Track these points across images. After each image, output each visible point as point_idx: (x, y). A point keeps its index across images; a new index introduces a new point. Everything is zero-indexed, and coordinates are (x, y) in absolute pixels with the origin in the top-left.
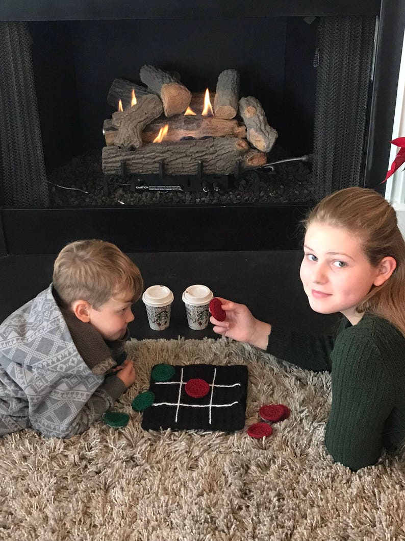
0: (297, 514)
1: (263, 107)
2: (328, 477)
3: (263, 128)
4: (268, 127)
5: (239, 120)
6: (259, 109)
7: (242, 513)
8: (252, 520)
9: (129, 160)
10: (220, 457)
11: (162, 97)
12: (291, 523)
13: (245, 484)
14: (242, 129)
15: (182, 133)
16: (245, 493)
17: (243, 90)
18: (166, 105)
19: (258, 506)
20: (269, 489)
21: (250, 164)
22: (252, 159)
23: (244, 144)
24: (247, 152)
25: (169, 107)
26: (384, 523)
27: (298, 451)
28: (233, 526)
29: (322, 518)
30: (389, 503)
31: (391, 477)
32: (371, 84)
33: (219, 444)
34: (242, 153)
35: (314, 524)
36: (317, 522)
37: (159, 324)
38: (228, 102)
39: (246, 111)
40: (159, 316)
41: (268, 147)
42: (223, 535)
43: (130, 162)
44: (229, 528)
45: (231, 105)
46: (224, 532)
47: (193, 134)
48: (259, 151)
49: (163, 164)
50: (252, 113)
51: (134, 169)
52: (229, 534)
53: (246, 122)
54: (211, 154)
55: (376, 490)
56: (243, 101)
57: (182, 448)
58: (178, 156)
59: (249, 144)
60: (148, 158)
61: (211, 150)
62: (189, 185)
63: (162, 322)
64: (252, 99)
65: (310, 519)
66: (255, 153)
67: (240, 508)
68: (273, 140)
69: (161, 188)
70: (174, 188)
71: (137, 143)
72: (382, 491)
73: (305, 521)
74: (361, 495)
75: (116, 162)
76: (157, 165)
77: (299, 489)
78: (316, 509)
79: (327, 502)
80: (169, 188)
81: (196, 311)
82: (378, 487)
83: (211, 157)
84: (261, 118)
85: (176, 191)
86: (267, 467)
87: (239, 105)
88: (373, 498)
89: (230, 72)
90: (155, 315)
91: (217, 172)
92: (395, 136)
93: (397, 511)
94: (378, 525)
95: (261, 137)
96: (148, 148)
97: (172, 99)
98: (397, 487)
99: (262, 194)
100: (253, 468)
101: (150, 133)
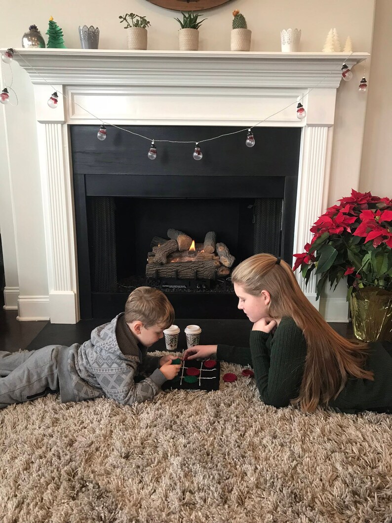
0: (247, 424)
1: (228, 247)
2: (264, 409)
3: (228, 255)
4: (230, 255)
5: (216, 253)
6: (226, 247)
7: (216, 424)
8: (222, 427)
9: (160, 270)
10: (203, 401)
11: (178, 241)
12: (244, 428)
13: (217, 412)
14: (217, 257)
15: (187, 259)
16: (217, 415)
17: (218, 240)
18: (179, 244)
19: (225, 421)
20: (231, 414)
21: (221, 273)
22: (222, 271)
23: (218, 263)
24: (220, 267)
25: (181, 245)
26: (297, 430)
27: (247, 399)
28: (211, 429)
29: (261, 428)
30: (299, 422)
31: (300, 410)
32: (281, 232)
33: (203, 395)
34: (218, 267)
35: (257, 429)
36: (259, 429)
37: (172, 346)
38: (210, 244)
39: (219, 248)
40: (172, 341)
41: (230, 264)
42: (204, 434)
43: (160, 271)
44: (208, 431)
45: (212, 245)
46: (205, 432)
47: (193, 259)
48: (226, 267)
49: (177, 272)
50: (222, 249)
51: (162, 275)
52: (208, 433)
53: (219, 254)
54: (202, 268)
55: (292, 416)
56: (218, 244)
57: (182, 396)
58: (185, 268)
59: (221, 263)
60: (169, 269)
61: (202, 266)
62: (190, 285)
63: (173, 345)
64: (223, 244)
65: (255, 427)
66: (224, 268)
67: (214, 423)
68: (233, 261)
69: (175, 287)
70: (182, 287)
71: (164, 261)
72: (295, 416)
73: (252, 429)
74: (283, 418)
75: (154, 271)
76: (174, 273)
77: (248, 415)
78: (258, 423)
79: (264, 420)
80: (179, 287)
81: (192, 337)
82: (293, 415)
83: (201, 269)
84: (227, 251)
85: (183, 289)
86: (229, 406)
87: (216, 246)
88: (290, 420)
89: (211, 232)
90: (169, 340)
91: (204, 277)
92: (294, 253)
93: (304, 426)
94: (293, 431)
95: (227, 260)
96: (170, 265)
97: (183, 242)
98: (304, 415)
99: (227, 291)
100: (222, 405)
101: (170, 259)
